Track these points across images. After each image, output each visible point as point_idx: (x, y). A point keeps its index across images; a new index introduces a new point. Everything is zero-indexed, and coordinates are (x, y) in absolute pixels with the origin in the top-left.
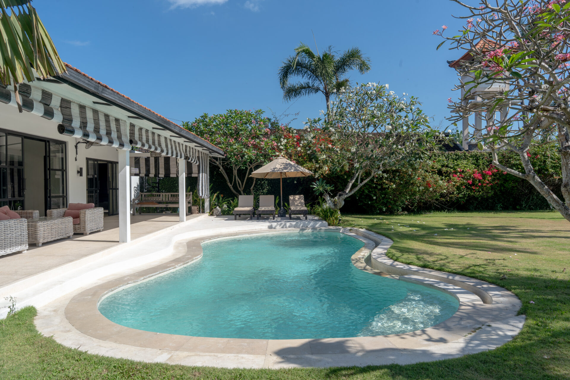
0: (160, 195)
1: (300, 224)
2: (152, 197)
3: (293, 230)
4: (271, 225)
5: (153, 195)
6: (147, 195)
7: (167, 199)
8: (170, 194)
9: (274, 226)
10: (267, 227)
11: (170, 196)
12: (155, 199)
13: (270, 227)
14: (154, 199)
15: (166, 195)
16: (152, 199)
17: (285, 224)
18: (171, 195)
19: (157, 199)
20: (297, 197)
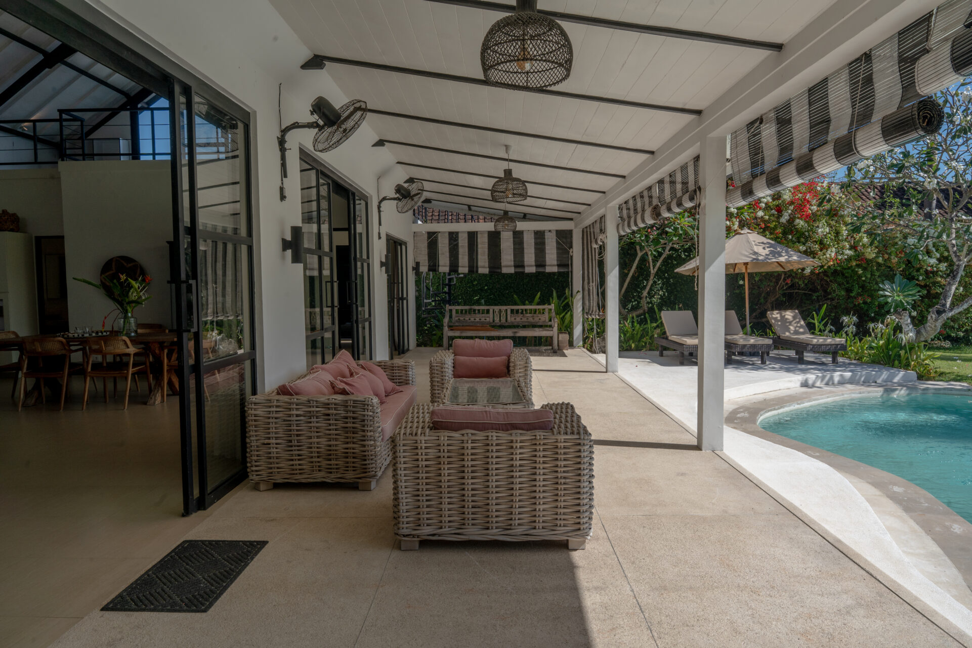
0: (488, 311)
1: (861, 376)
2: (473, 315)
3: (869, 392)
4: (806, 381)
5: (474, 310)
6: (462, 310)
7: (503, 320)
8: (509, 308)
9: (810, 382)
10: (798, 384)
11: (509, 312)
12: (478, 318)
13: (805, 384)
14: (477, 320)
15: (500, 311)
16: (472, 319)
17: (832, 378)
18: (512, 311)
19: (483, 320)
20: (789, 314)
